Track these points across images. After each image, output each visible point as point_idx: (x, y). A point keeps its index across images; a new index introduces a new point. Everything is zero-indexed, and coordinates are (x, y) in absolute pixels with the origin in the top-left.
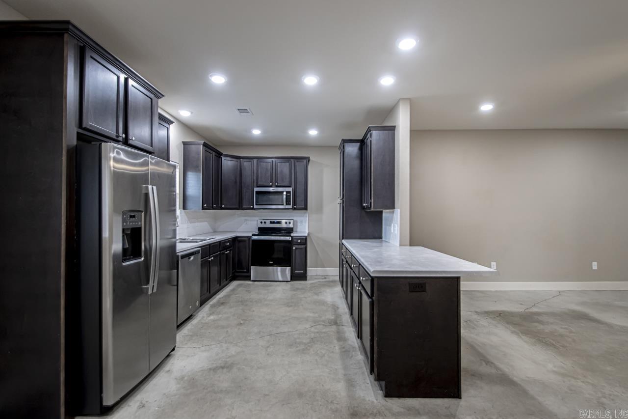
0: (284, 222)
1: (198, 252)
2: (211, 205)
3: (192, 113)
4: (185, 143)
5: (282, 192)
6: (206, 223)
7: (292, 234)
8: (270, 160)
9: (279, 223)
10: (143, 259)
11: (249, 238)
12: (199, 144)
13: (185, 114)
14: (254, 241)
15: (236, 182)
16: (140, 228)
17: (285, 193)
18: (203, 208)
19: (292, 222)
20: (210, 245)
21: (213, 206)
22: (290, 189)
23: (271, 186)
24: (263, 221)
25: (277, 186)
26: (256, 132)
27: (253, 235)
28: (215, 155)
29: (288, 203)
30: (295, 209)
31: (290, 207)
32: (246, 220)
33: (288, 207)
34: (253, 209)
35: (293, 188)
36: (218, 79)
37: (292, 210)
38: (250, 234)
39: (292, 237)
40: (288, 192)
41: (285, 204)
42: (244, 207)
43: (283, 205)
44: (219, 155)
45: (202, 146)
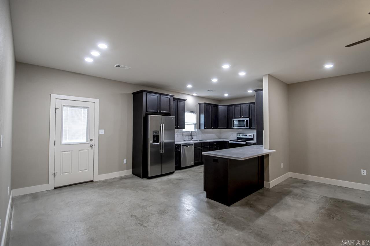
0: (248, 135)
1: (193, 145)
2: (210, 127)
3: (197, 94)
4: (199, 104)
5: (244, 121)
6: (214, 135)
7: (247, 142)
8: (240, 106)
9: (246, 135)
10: (159, 143)
11: (228, 142)
12: (203, 104)
13: (195, 94)
14: (231, 143)
15: (225, 116)
16: (159, 135)
17: (245, 121)
18: (205, 129)
19: (252, 135)
20: (202, 143)
21: (212, 127)
22: (248, 119)
23: (240, 118)
24: (239, 134)
25: (243, 118)
26: (226, 95)
27: (230, 141)
28: (213, 106)
29: (247, 126)
30: (252, 129)
31: (248, 128)
32: (233, 134)
33: (247, 128)
34: (232, 129)
35: (250, 118)
36: (189, 86)
37: (250, 129)
38: (229, 140)
39: (247, 143)
40: (247, 121)
41: (245, 126)
42: (229, 127)
43: (245, 127)
44: (216, 106)
45: (204, 104)
